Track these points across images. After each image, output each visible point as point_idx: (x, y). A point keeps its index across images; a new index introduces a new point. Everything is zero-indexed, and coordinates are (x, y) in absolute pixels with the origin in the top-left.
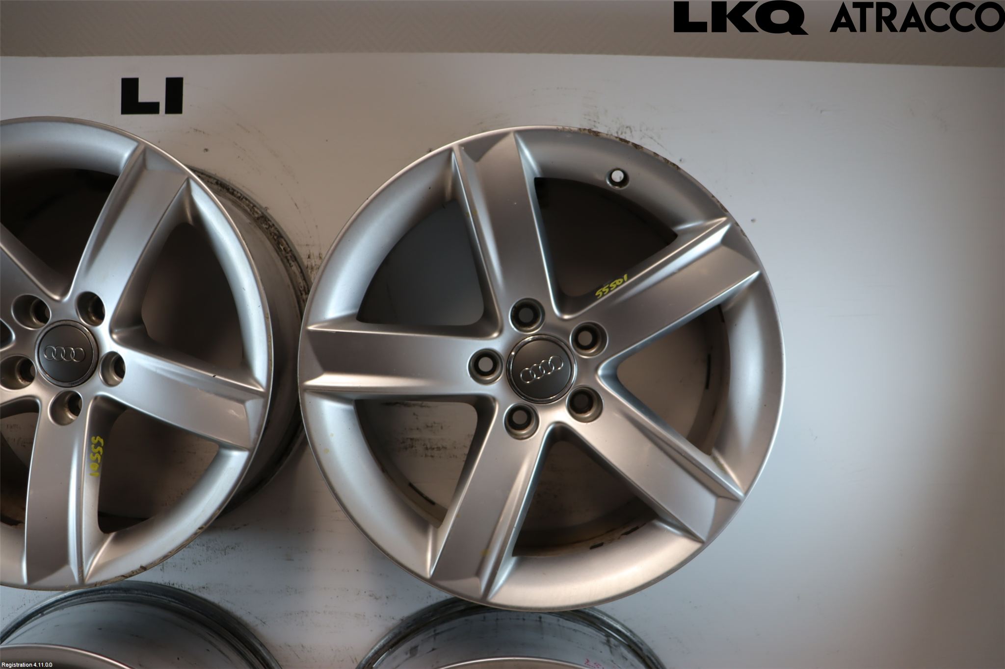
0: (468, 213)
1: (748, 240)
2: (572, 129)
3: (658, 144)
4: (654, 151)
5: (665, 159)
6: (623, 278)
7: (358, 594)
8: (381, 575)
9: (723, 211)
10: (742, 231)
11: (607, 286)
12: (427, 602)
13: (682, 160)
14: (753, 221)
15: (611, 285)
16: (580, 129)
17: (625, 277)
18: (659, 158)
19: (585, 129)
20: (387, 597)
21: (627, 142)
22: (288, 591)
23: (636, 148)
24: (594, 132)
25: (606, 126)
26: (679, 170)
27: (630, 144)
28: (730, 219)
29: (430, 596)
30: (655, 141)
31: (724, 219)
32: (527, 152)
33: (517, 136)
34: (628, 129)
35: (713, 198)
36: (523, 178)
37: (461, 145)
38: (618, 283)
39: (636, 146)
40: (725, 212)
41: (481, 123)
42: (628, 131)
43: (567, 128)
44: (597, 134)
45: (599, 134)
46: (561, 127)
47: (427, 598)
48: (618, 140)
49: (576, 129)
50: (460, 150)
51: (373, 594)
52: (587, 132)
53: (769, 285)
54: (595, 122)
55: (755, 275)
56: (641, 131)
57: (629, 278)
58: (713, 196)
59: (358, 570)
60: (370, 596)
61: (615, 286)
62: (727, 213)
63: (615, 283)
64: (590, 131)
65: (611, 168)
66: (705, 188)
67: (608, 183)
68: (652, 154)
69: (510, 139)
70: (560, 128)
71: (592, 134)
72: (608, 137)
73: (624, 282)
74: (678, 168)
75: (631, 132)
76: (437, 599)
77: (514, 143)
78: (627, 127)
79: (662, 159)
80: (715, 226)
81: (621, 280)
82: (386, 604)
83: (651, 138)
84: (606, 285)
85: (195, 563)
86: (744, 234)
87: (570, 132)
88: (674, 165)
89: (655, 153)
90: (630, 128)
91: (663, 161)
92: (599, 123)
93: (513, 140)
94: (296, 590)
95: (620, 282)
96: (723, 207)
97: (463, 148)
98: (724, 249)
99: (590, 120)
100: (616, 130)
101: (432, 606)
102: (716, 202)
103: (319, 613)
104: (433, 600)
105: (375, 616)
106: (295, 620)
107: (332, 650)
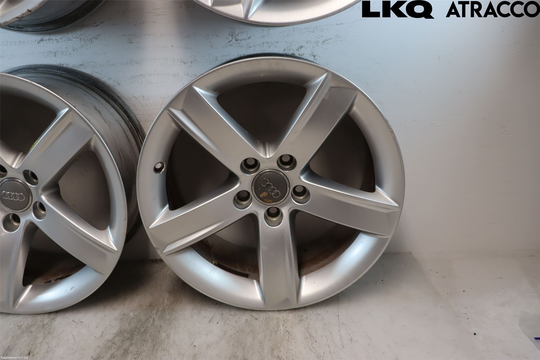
7: (174, 61)
8: (186, 48)
12: (215, 64)
20: (191, 62)
22: (131, 63)
47: (215, 61)
51: (183, 61)
59: (172, 47)
60: (181, 62)
82: (191, 66)
85: (74, 50)
94: (136, 62)
103: (151, 75)
104: (219, 62)
105: (185, 74)
106: (138, 81)
107: (161, 98)
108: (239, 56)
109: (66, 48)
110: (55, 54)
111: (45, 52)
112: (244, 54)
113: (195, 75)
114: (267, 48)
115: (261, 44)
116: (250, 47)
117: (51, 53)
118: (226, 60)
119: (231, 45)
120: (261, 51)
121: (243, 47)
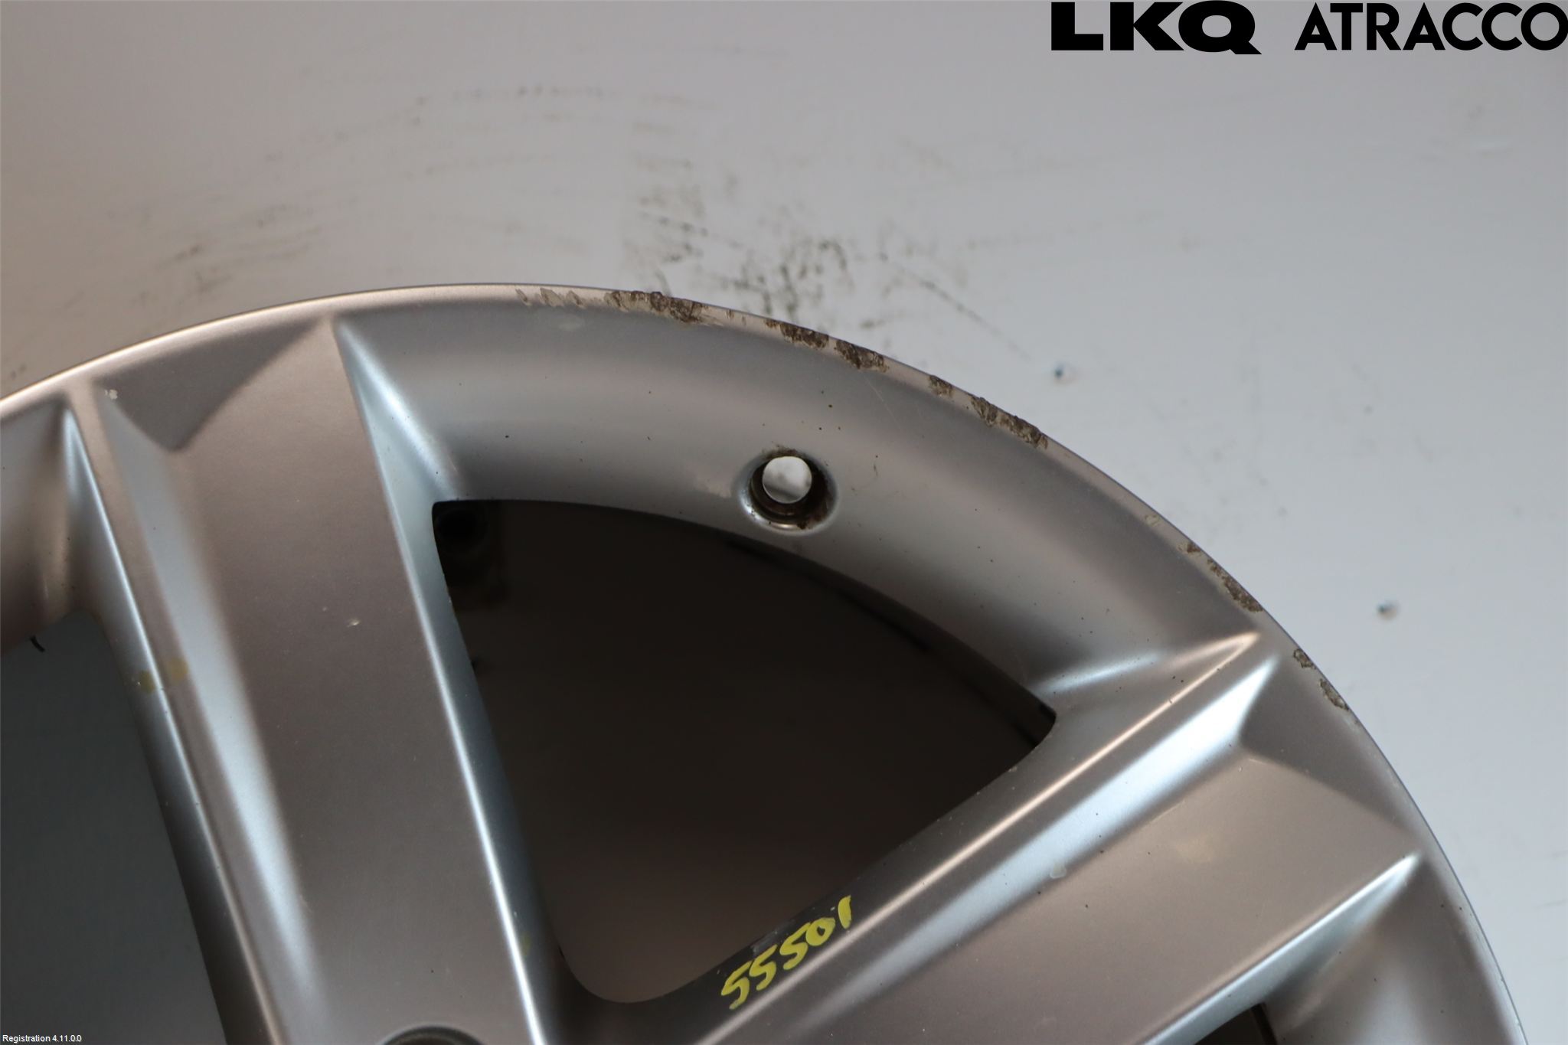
0: (146, 677)
1: (1358, 722)
2: (581, 293)
3: (960, 308)
4: (932, 371)
5: (981, 403)
6: (835, 915)
9: (1237, 604)
10: (1325, 685)
11: (771, 951)
13: (1067, 373)
14: (1385, 611)
15: (786, 949)
16: (616, 294)
17: (844, 906)
18: (957, 399)
19: (634, 294)
21: (817, 339)
23: (858, 364)
24: (678, 304)
25: (735, 245)
26: (1041, 446)
27: (830, 348)
28: (1273, 638)
30: (945, 296)
31: (1244, 641)
32: (393, 401)
33: (348, 334)
34: (831, 252)
35: (1193, 557)
36: (385, 515)
37: (103, 382)
38: (814, 940)
39: (855, 355)
40: (1246, 611)
41: (195, 250)
42: (828, 260)
43: (563, 292)
44: (686, 312)
45: (695, 314)
46: (537, 290)
48: (777, 331)
49: (600, 295)
50: (98, 401)
52: (645, 305)
53: (1466, 914)
54: (686, 228)
55: (1401, 870)
56: (884, 257)
57: (858, 916)
58: (1193, 548)
61: (801, 950)
62: (1255, 616)
63: (802, 939)
64: (657, 300)
65: (755, 453)
66: (1156, 514)
67: (749, 510)
68: (926, 384)
69: (321, 348)
70: (531, 292)
71: (666, 313)
72: (737, 320)
73: (839, 931)
74: (1037, 436)
75: (843, 264)
77: (339, 365)
78: (824, 246)
79: (968, 403)
80: (1212, 672)
81: (828, 925)
83: (930, 286)
84: (766, 949)
86: (1336, 700)
87: (574, 307)
88: (1020, 423)
89: (935, 380)
90: (838, 250)
91: (972, 410)
92: (704, 232)
93: (334, 352)
95: (821, 932)
96: (1235, 590)
97: (113, 394)
98: (1255, 765)
99: (664, 221)
100: (778, 261)
102: (1206, 569)
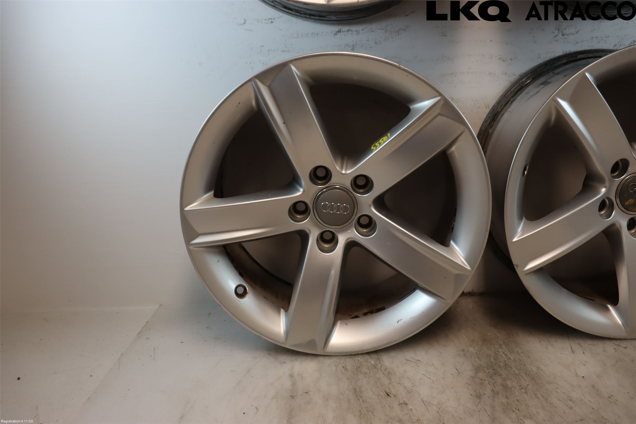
7: (491, 58)
8: (507, 43)
12: (537, 62)
20: (511, 60)
22: (443, 59)
29: (539, 57)
47: (538, 58)
51: (501, 58)
59: (491, 41)
60: (499, 59)
76: (544, 59)
82: (510, 64)
85: (376, 43)
94: (448, 58)
101: (540, 64)
103: (464, 74)
104: (541, 60)
105: (502, 74)
106: (448, 80)
107: (472, 100)
108: (564, 53)
109: (367, 41)
110: (353, 47)
111: (341, 46)
112: (570, 51)
113: (514, 75)
114: (596, 44)
115: (590, 39)
116: (577, 43)
117: (349, 47)
118: (550, 57)
119: (557, 40)
120: (589, 47)
121: (569, 42)
